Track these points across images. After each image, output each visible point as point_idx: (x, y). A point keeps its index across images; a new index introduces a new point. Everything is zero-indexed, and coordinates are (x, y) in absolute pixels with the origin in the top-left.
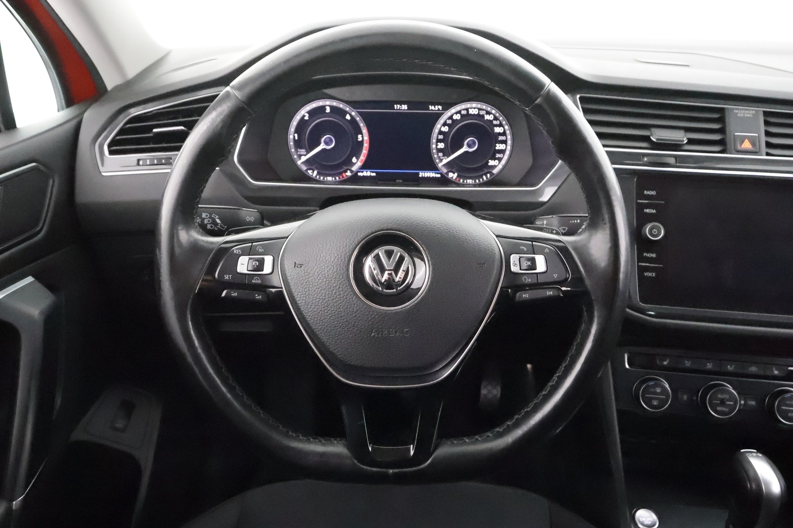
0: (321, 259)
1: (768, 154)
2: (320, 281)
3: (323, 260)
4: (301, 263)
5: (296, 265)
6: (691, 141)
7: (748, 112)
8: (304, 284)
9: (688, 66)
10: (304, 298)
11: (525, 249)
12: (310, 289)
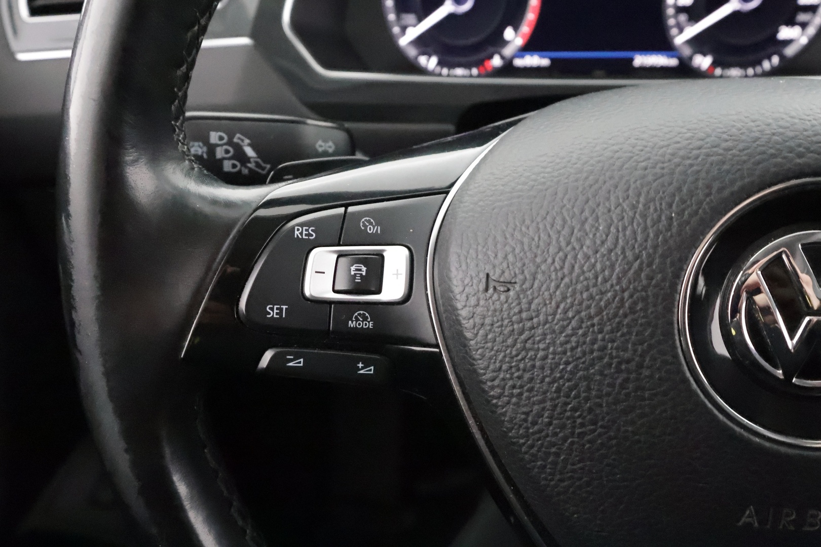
0: (577, 270)
2: (574, 339)
3: (583, 272)
4: (507, 276)
5: (492, 284)
8: (519, 345)
10: (516, 391)
12: (538, 364)
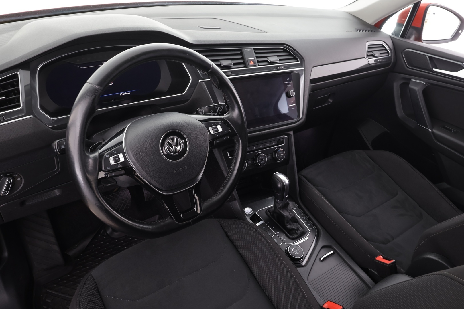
1: (259, 65)
3: (148, 149)
6: (235, 64)
7: (249, 49)
9: (220, 29)
11: (213, 124)
